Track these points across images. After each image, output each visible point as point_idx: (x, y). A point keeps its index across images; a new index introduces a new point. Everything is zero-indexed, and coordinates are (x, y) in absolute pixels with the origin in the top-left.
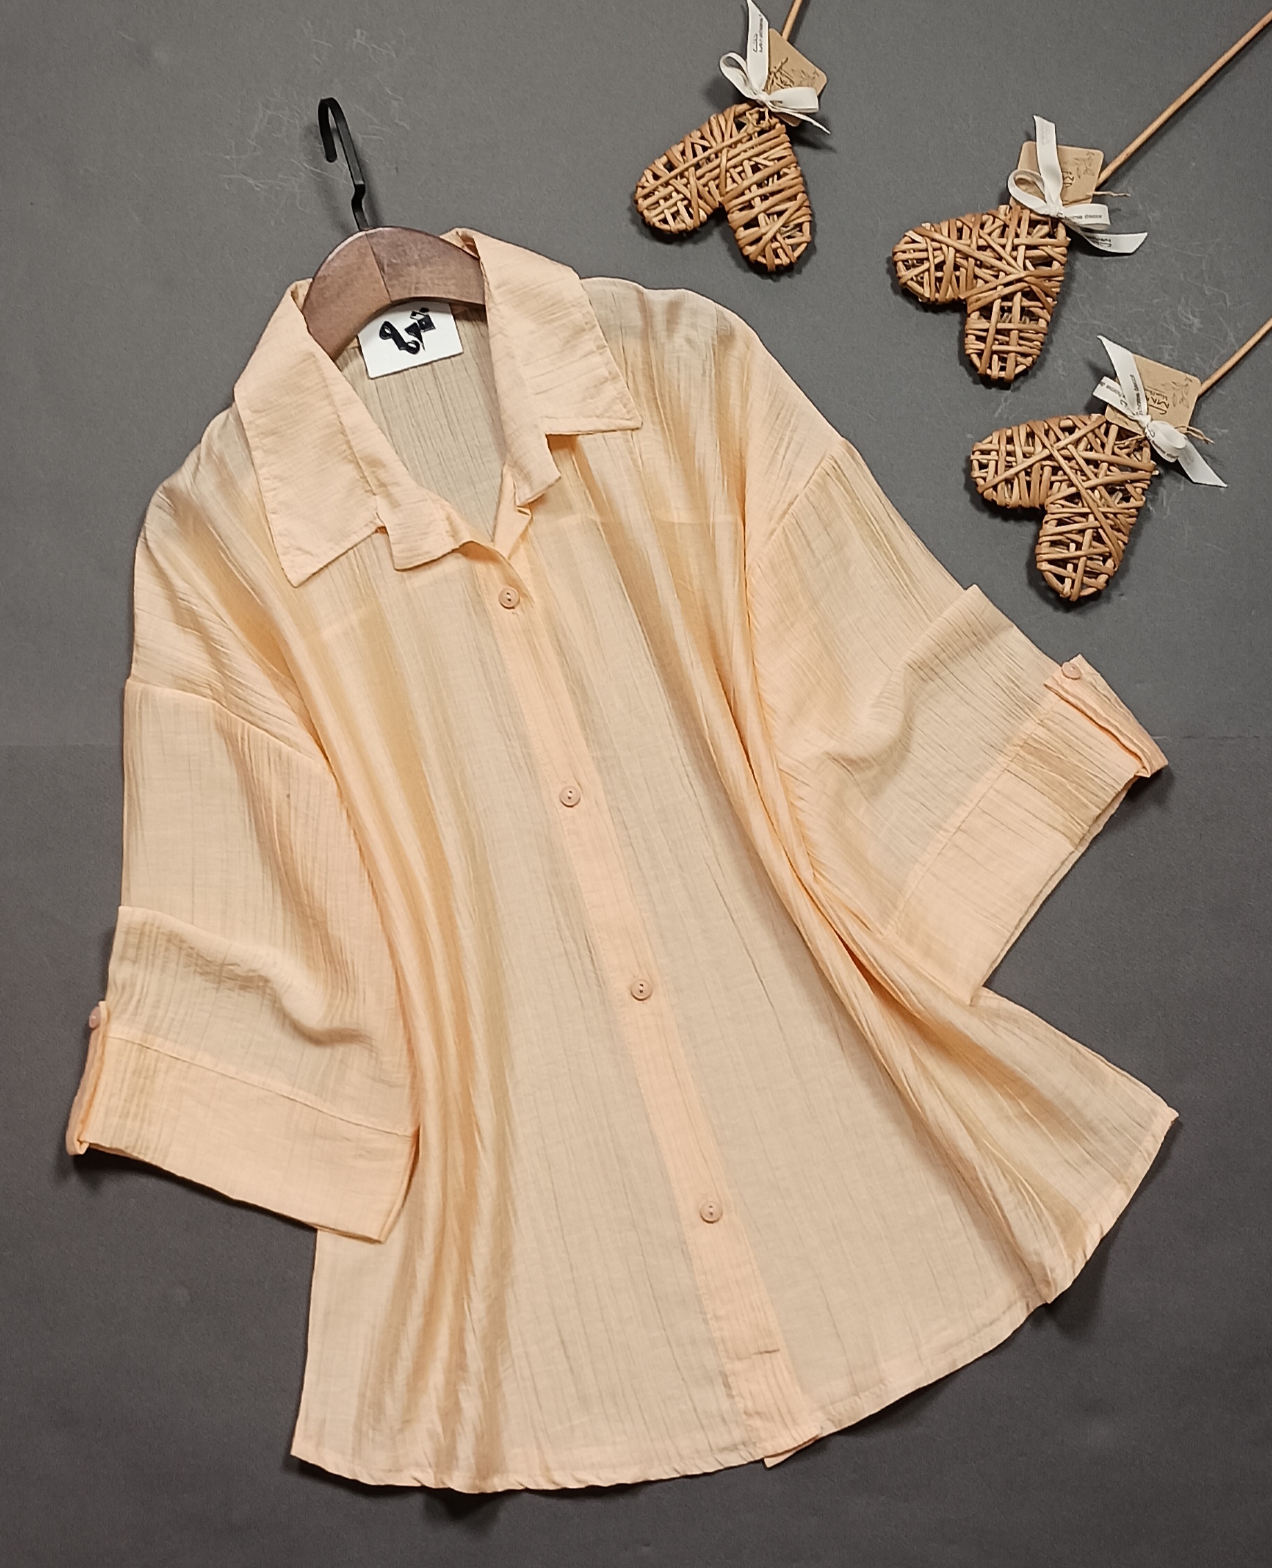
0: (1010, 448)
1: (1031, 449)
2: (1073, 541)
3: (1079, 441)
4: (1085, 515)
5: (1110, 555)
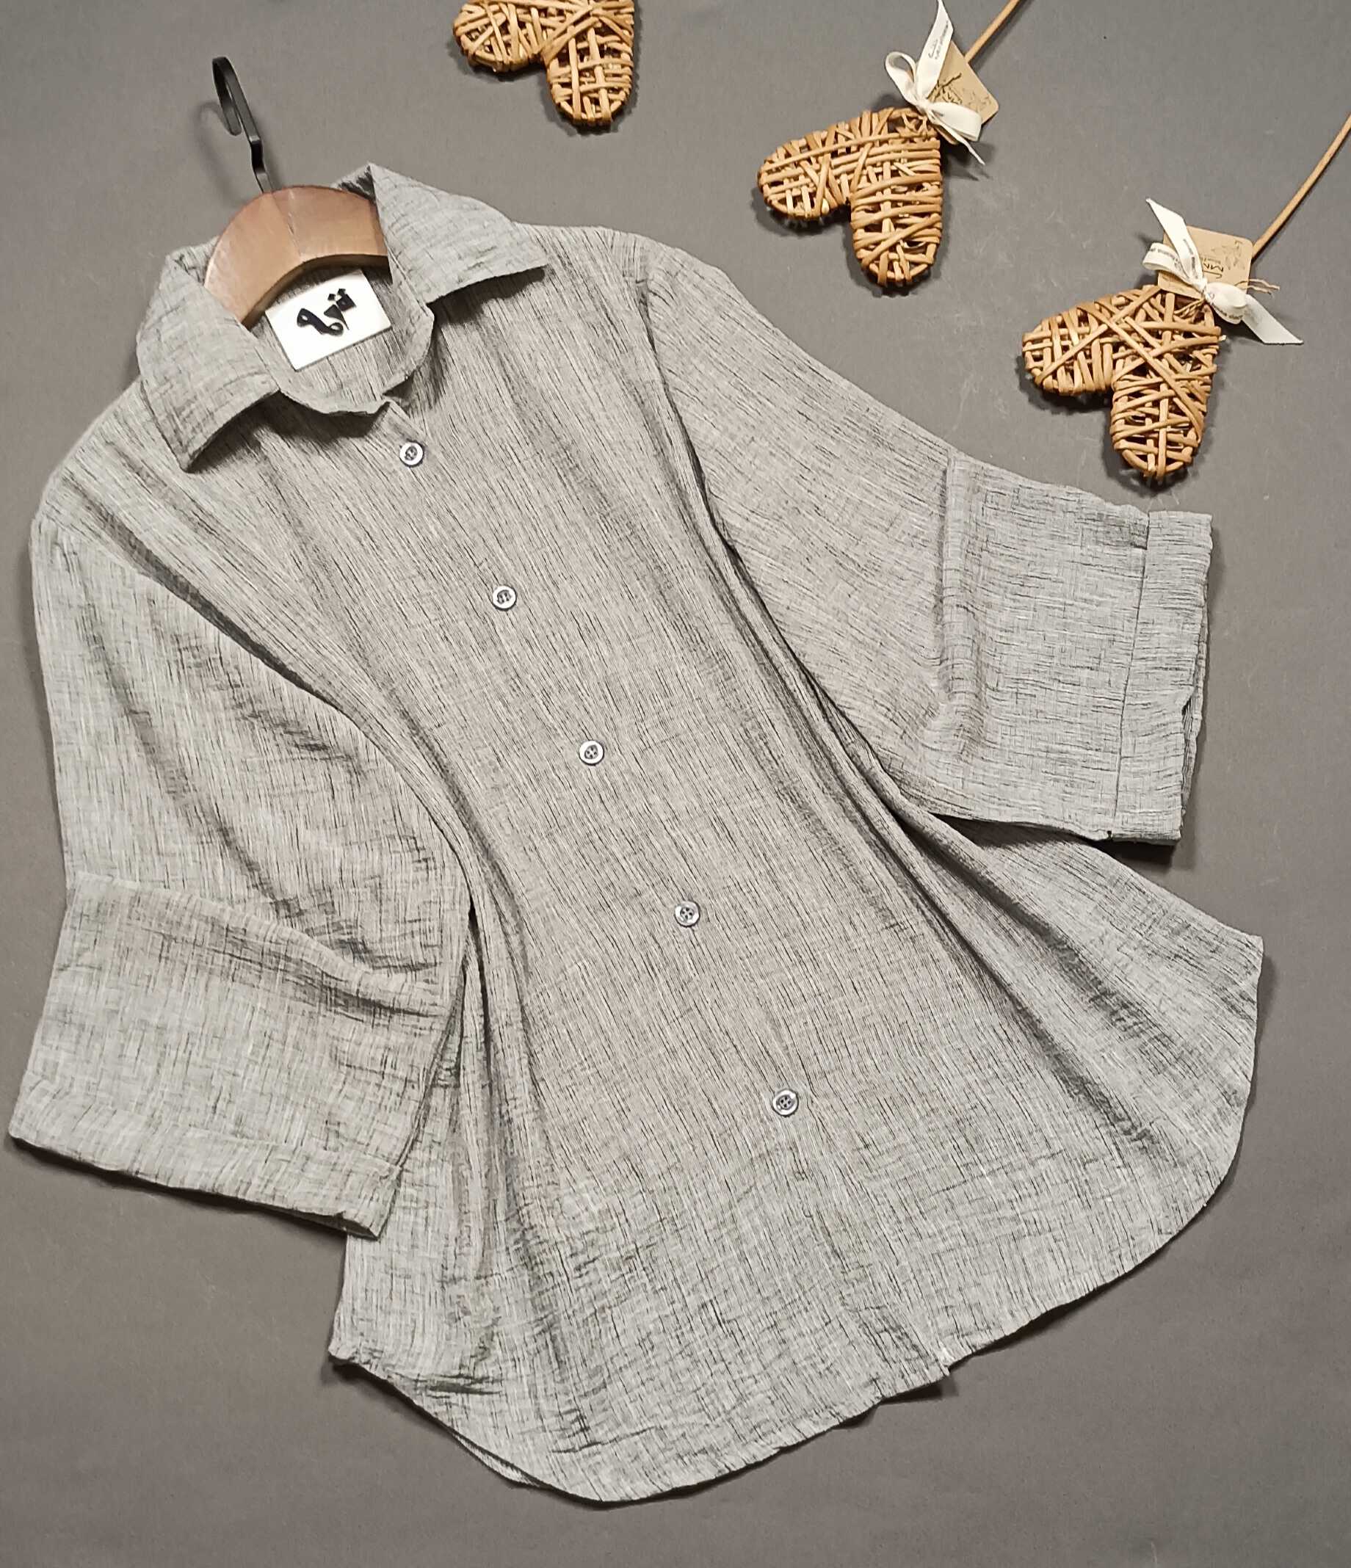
0: (1063, 331)
1: (1087, 329)
2: (1148, 415)
3: (1136, 311)
4: (1156, 387)
5: (1191, 426)
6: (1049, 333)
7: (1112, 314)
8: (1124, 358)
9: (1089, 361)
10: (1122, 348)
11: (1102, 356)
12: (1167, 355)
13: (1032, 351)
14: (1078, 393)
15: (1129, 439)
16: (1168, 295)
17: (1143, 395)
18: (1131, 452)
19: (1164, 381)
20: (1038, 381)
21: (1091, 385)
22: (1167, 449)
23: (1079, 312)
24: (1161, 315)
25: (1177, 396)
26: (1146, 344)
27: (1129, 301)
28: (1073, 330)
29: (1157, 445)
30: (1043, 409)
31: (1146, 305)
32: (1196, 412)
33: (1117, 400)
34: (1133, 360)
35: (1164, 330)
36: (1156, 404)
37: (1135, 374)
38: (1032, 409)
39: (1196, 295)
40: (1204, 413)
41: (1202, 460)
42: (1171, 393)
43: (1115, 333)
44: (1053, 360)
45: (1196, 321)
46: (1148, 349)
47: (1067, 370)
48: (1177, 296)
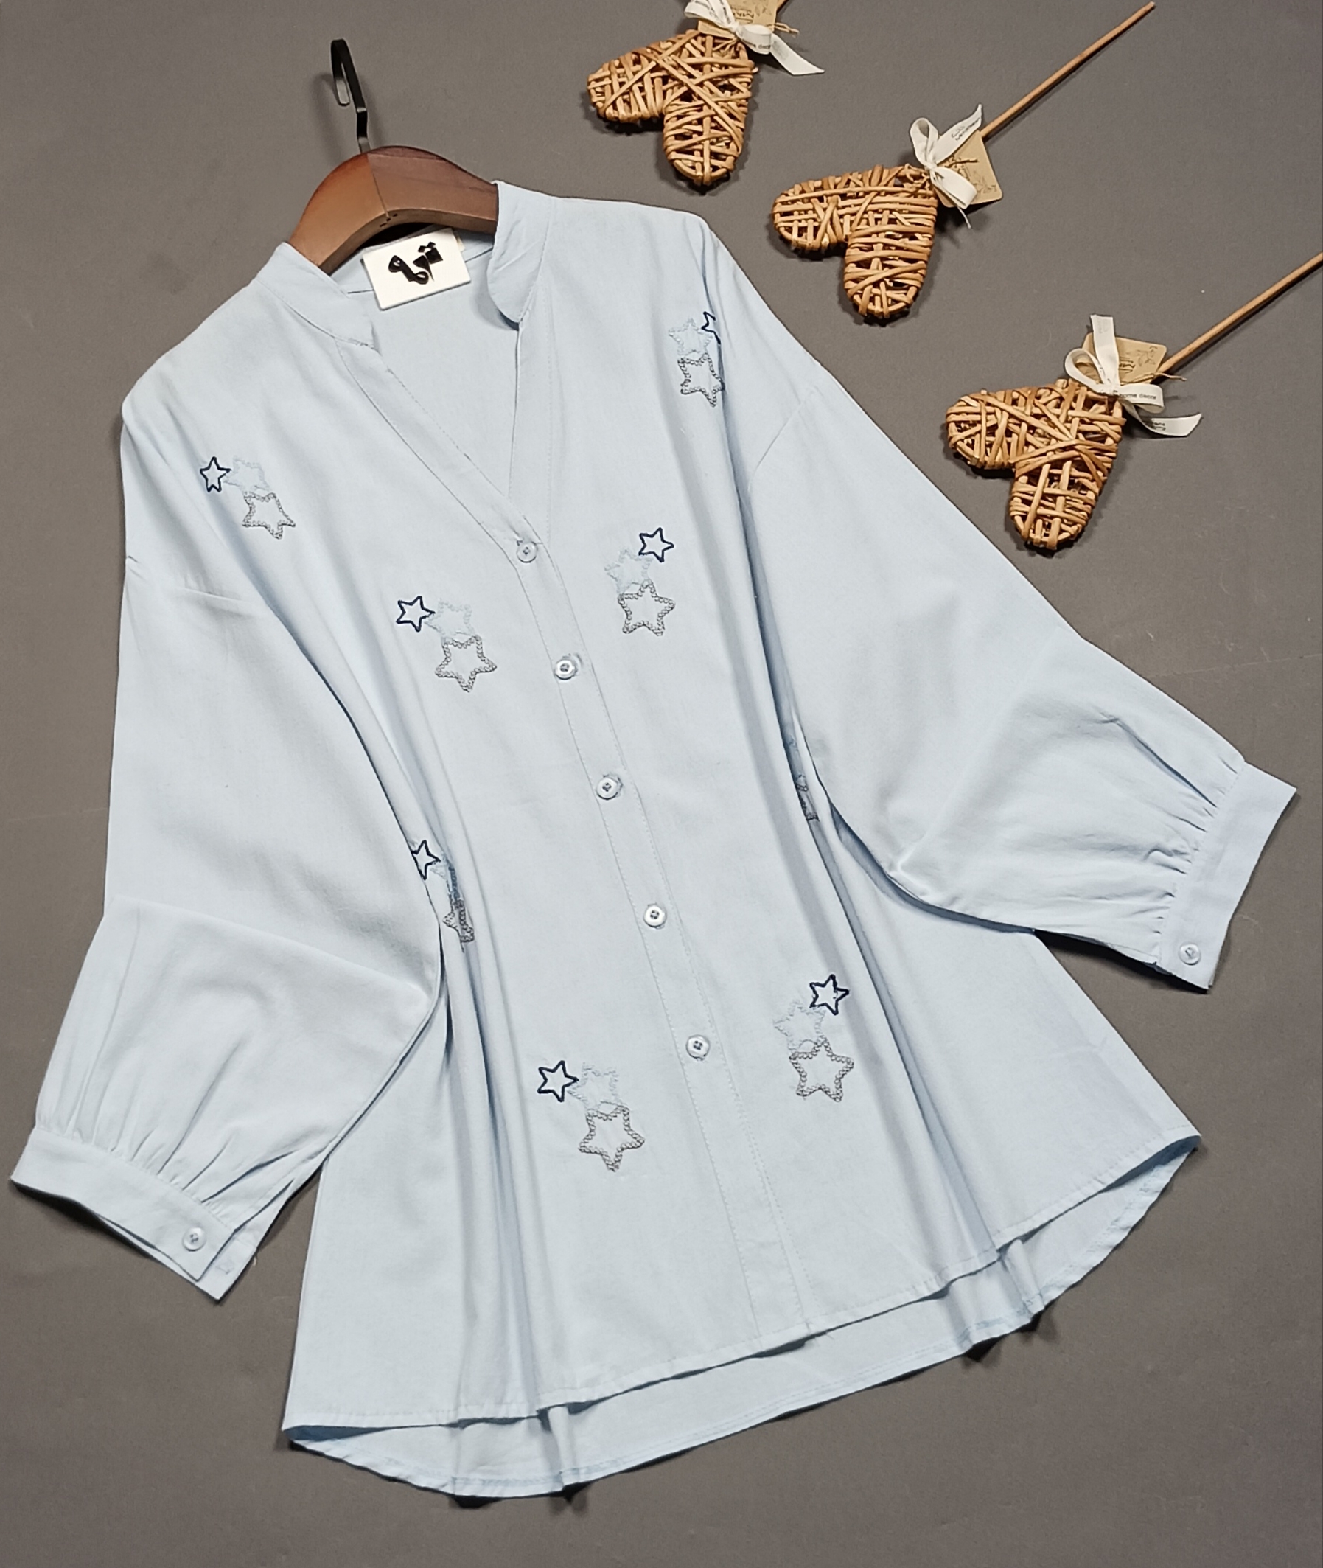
6: (608, 73)
7: (660, 53)
8: (672, 88)
9: (643, 94)
10: (670, 80)
11: (654, 89)
12: (706, 83)
13: (594, 88)
14: (636, 119)
15: (679, 151)
16: (708, 37)
17: (688, 116)
18: (684, 163)
19: (706, 103)
20: (601, 112)
21: (645, 112)
22: (711, 158)
23: (634, 56)
24: (703, 54)
25: (717, 114)
26: (691, 76)
27: (674, 43)
28: (630, 68)
29: (702, 155)
30: (606, 133)
31: (688, 46)
32: (735, 128)
33: (667, 121)
34: (679, 88)
35: (706, 63)
36: (700, 122)
37: (682, 100)
38: (597, 134)
39: (732, 36)
40: (742, 130)
41: (742, 167)
42: (714, 113)
43: (664, 69)
44: (613, 93)
45: (733, 58)
46: (691, 80)
47: (625, 101)
48: (715, 37)
